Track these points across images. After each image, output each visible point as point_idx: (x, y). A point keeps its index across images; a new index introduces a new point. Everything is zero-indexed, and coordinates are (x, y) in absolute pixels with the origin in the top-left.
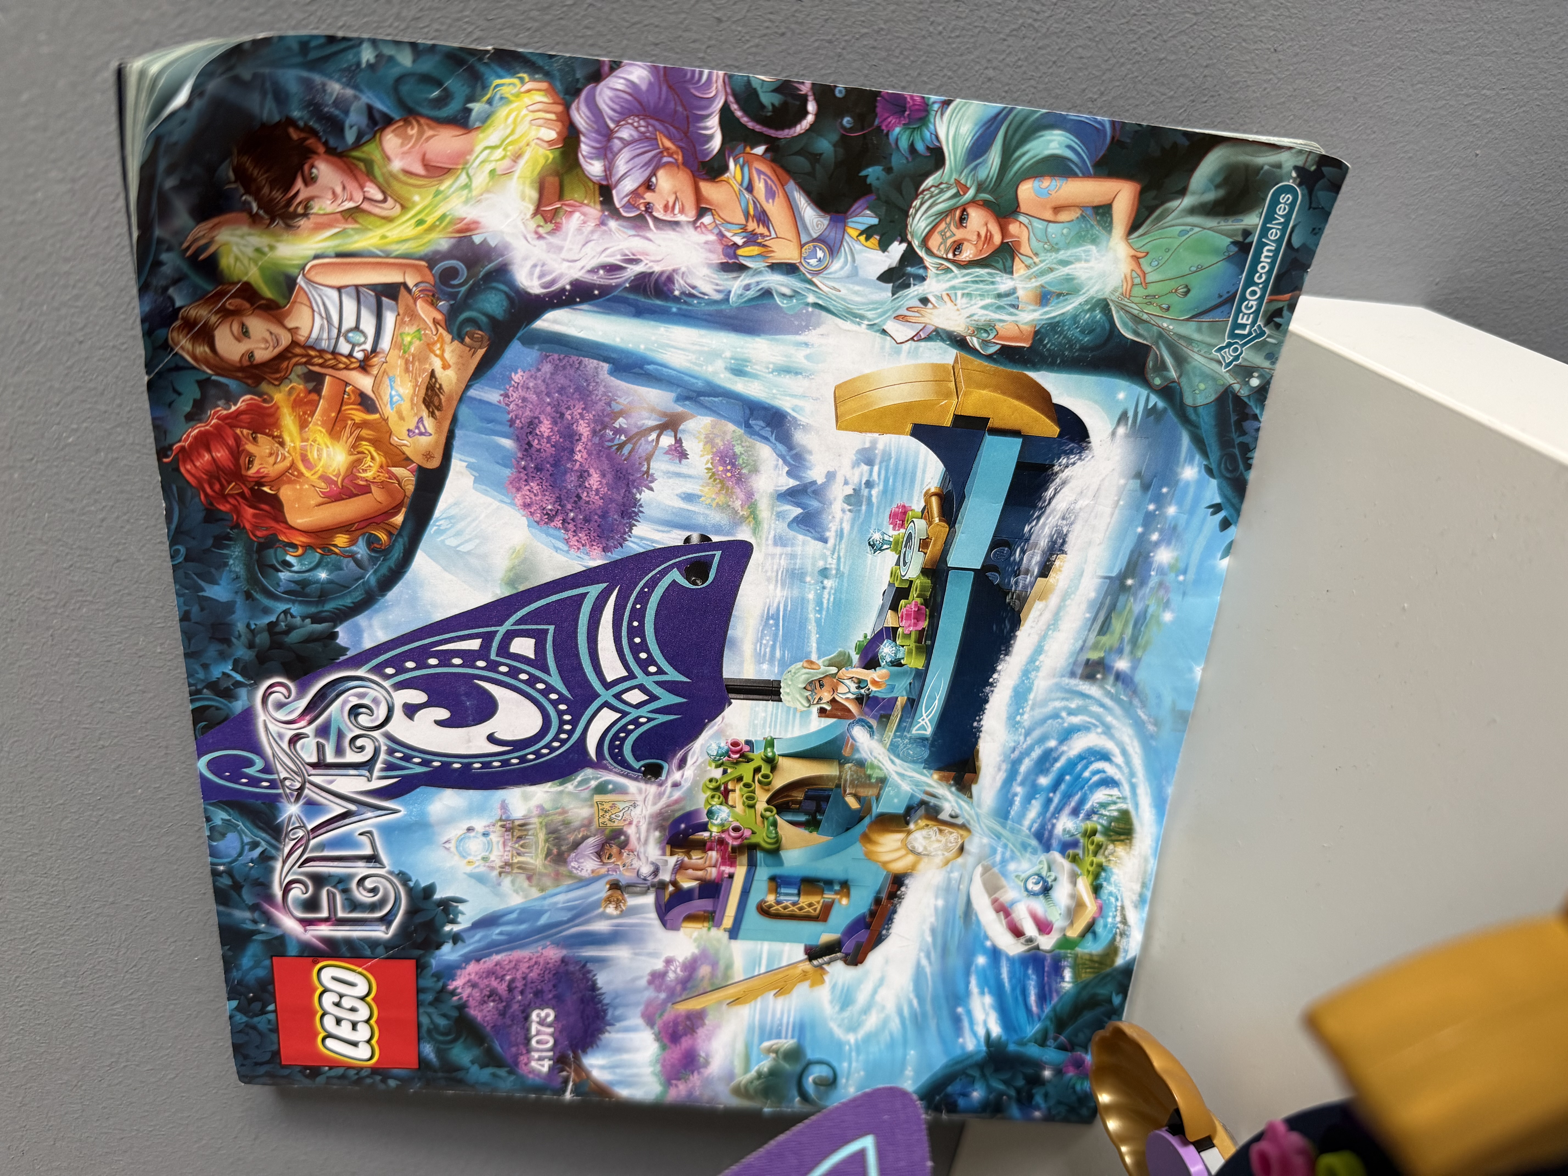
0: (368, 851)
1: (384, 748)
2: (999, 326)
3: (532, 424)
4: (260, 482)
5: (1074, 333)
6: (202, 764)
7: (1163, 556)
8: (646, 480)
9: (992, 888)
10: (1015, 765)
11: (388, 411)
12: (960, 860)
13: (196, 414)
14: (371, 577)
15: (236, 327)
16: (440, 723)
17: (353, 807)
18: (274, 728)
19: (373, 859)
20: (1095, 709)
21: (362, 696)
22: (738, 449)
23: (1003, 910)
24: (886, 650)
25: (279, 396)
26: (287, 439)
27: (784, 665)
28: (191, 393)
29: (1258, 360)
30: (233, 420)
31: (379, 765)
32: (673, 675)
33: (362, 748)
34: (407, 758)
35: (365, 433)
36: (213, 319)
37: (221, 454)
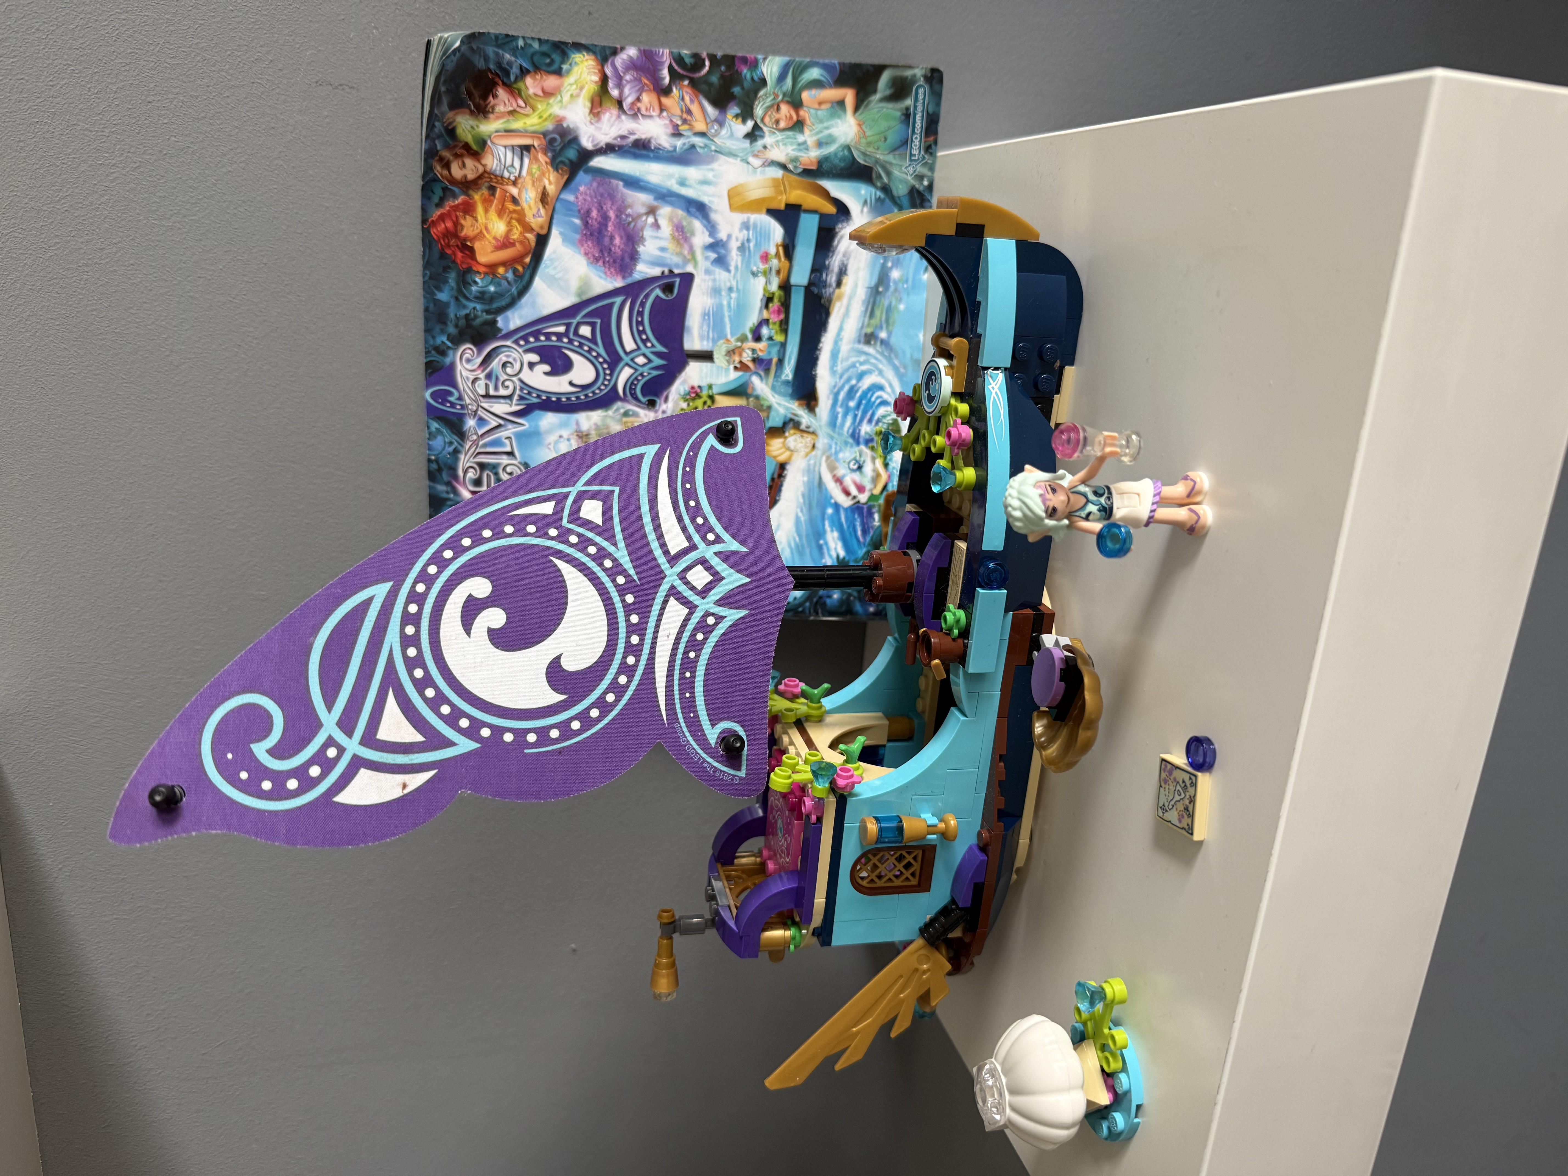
0: (508, 449)
1: (518, 388)
2: (801, 159)
3: (588, 212)
4: (466, 239)
5: (836, 161)
6: (427, 395)
7: (895, 274)
8: (642, 240)
9: (832, 469)
10: (836, 395)
11: (525, 205)
12: (814, 453)
13: (439, 205)
14: (514, 290)
15: (460, 163)
16: (546, 374)
17: (502, 422)
18: (465, 373)
19: (511, 454)
20: (873, 361)
21: (508, 356)
22: (685, 223)
23: (839, 480)
24: (765, 331)
25: (477, 197)
26: (479, 218)
27: (715, 341)
28: (439, 193)
29: (925, 171)
30: (455, 208)
31: (516, 397)
32: (660, 348)
33: (507, 387)
34: (529, 393)
35: (514, 216)
36: (451, 158)
37: (449, 224)
